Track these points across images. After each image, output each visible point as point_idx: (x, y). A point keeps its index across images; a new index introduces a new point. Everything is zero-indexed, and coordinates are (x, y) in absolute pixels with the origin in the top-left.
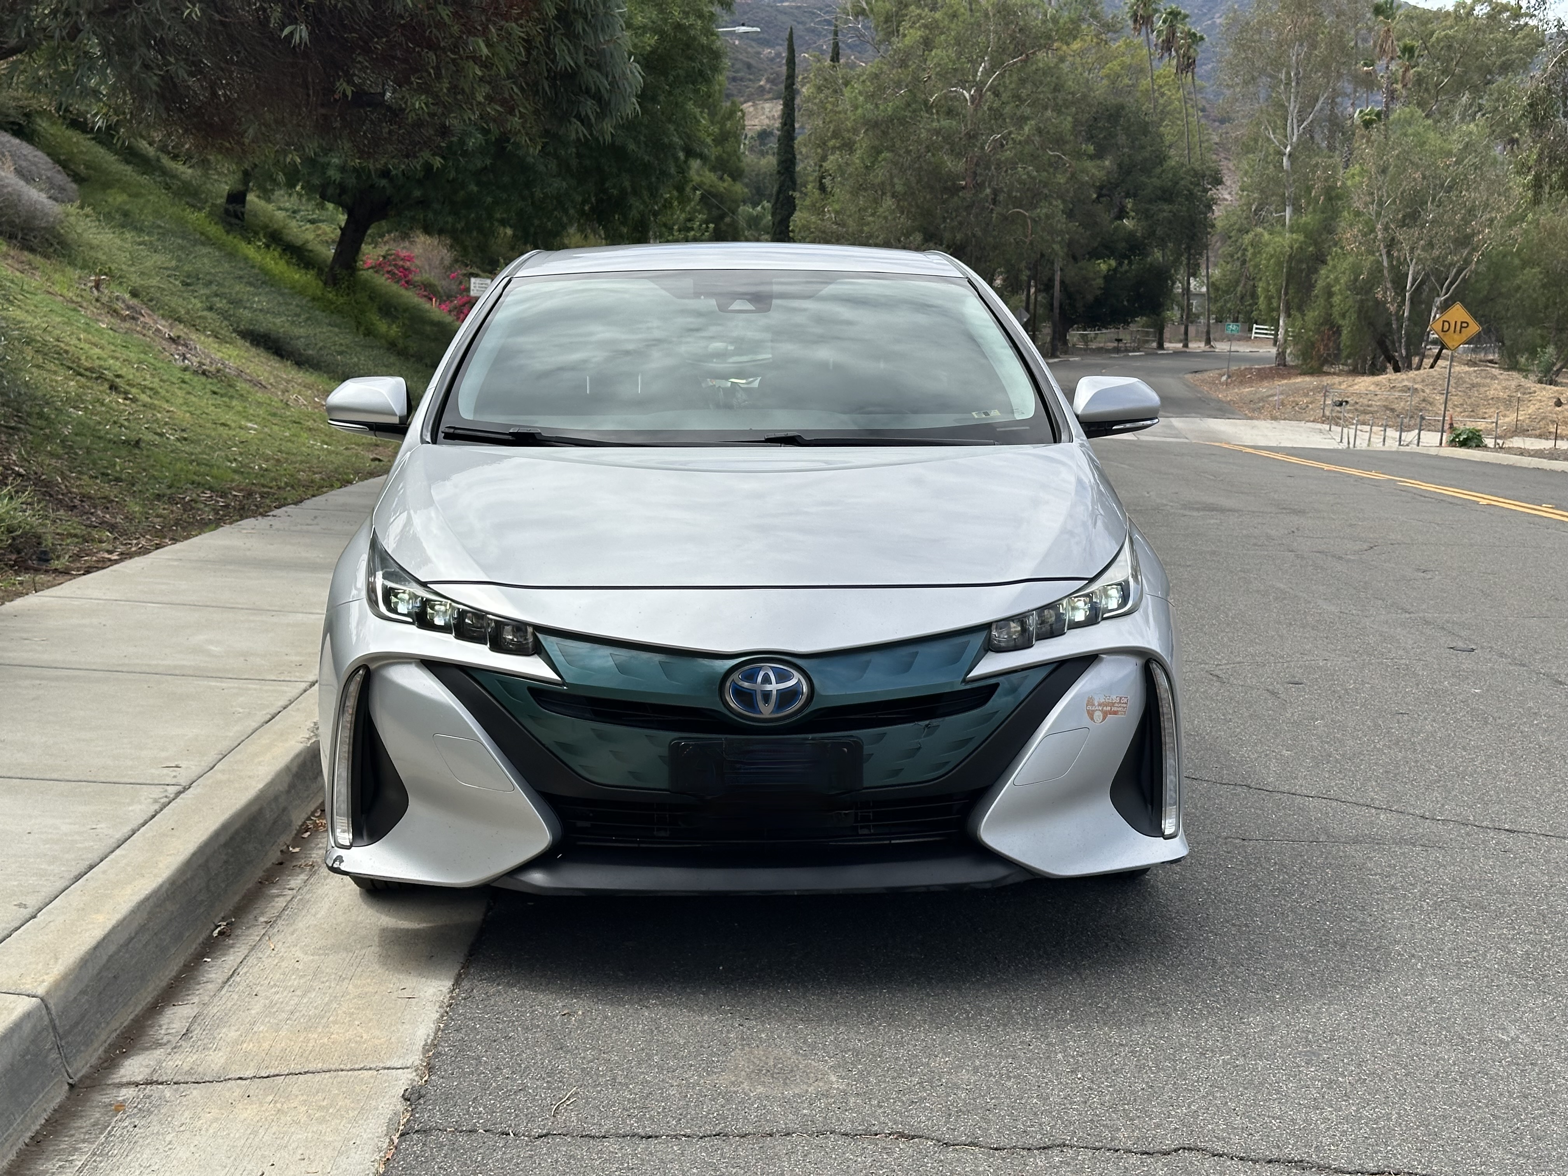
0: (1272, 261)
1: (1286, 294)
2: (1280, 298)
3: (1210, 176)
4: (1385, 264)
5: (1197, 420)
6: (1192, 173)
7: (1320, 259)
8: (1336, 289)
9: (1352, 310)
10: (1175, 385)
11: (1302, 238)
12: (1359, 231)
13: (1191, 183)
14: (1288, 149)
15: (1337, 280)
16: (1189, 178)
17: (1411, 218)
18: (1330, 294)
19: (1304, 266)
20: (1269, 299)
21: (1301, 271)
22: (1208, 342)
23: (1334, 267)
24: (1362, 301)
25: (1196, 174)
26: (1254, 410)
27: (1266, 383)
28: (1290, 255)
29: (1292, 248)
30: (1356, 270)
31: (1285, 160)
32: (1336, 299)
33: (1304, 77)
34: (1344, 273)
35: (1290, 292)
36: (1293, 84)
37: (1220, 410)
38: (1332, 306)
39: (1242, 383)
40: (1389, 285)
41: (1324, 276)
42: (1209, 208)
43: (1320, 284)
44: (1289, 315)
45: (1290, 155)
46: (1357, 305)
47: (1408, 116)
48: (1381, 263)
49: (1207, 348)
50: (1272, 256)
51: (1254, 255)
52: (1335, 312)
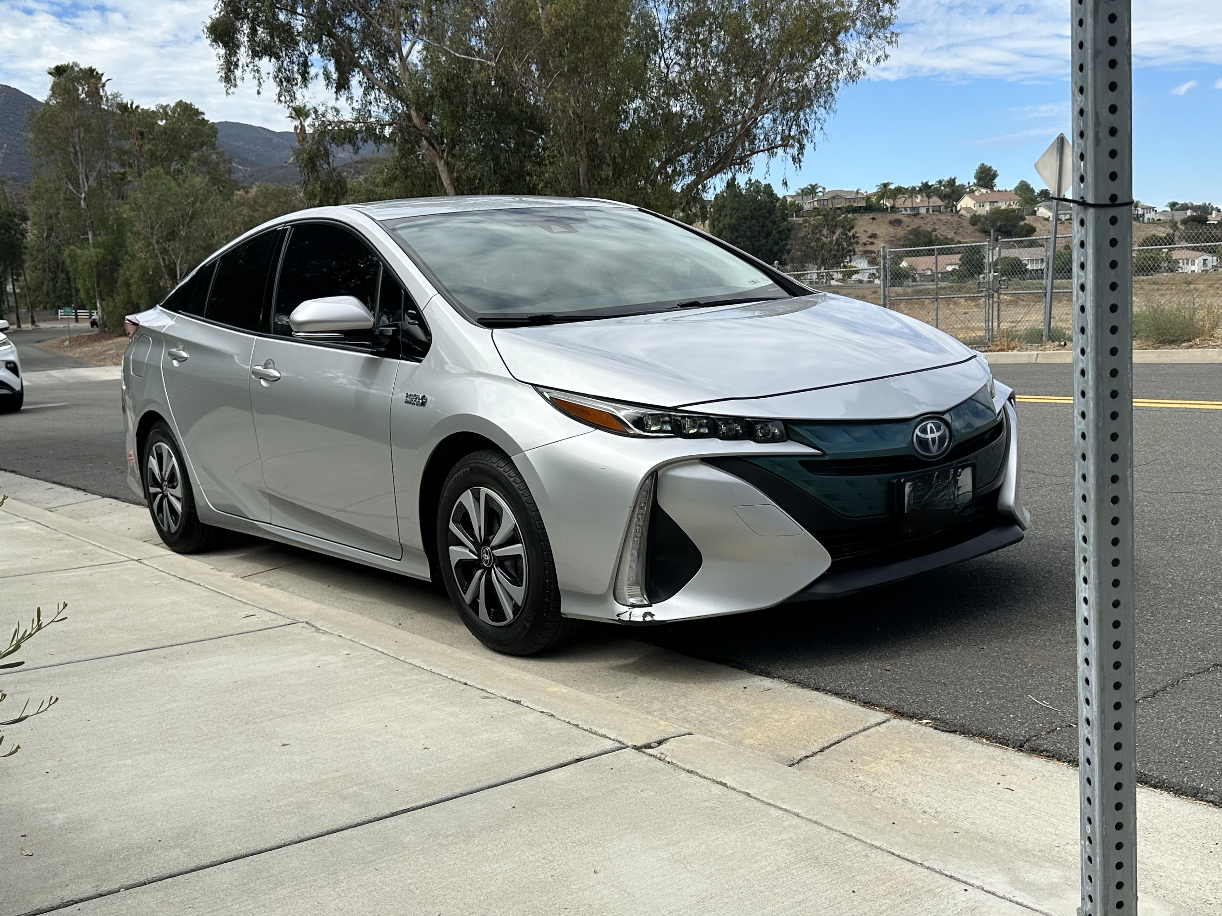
0: (86, 267)
1: (98, 286)
2: (94, 290)
3: (20, 215)
4: (162, 264)
5: (66, 370)
6: (6, 214)
7: (116, 264)
8: (132, 281)
9: (145, 294)
10: (33, 351)
11: (103, 251)
12: (143, 245)
13: (8, 220)
14: (83, 195)
15: (132, 276)
16: (5, 217)
17: (172, 235)
18: (128, 285)
19: (107, 268)
20: (87, 290)
21: (106, 271)
22: (33, 323)
23: (128, 268)
24: (150, 288)
25: (9, 214)
26: (100, 361)
27: (97, 344)
28: (98, 263)
29: (97, 257)
30: (144, 270)
31: (82, 202)
32: (134, 288)
33: (85, 150)
34: (136, 271)
35: (101, 285)
36: (79, 154)
37: (77, 363)
38: (131, 292)
39: (80, 345)
40: (167, 277)
41: (122, 274)
42: (23, 235)
43: (121, 279)
44: (102, 300)
45: (85, 199)
46: (148, 290)
47: (156, 173)
48: (159, 264)
49: (33, 327)
50: (85, 263)
51: (72, 263)
52: (134, 296)
